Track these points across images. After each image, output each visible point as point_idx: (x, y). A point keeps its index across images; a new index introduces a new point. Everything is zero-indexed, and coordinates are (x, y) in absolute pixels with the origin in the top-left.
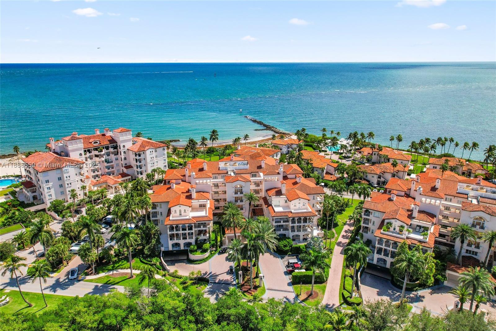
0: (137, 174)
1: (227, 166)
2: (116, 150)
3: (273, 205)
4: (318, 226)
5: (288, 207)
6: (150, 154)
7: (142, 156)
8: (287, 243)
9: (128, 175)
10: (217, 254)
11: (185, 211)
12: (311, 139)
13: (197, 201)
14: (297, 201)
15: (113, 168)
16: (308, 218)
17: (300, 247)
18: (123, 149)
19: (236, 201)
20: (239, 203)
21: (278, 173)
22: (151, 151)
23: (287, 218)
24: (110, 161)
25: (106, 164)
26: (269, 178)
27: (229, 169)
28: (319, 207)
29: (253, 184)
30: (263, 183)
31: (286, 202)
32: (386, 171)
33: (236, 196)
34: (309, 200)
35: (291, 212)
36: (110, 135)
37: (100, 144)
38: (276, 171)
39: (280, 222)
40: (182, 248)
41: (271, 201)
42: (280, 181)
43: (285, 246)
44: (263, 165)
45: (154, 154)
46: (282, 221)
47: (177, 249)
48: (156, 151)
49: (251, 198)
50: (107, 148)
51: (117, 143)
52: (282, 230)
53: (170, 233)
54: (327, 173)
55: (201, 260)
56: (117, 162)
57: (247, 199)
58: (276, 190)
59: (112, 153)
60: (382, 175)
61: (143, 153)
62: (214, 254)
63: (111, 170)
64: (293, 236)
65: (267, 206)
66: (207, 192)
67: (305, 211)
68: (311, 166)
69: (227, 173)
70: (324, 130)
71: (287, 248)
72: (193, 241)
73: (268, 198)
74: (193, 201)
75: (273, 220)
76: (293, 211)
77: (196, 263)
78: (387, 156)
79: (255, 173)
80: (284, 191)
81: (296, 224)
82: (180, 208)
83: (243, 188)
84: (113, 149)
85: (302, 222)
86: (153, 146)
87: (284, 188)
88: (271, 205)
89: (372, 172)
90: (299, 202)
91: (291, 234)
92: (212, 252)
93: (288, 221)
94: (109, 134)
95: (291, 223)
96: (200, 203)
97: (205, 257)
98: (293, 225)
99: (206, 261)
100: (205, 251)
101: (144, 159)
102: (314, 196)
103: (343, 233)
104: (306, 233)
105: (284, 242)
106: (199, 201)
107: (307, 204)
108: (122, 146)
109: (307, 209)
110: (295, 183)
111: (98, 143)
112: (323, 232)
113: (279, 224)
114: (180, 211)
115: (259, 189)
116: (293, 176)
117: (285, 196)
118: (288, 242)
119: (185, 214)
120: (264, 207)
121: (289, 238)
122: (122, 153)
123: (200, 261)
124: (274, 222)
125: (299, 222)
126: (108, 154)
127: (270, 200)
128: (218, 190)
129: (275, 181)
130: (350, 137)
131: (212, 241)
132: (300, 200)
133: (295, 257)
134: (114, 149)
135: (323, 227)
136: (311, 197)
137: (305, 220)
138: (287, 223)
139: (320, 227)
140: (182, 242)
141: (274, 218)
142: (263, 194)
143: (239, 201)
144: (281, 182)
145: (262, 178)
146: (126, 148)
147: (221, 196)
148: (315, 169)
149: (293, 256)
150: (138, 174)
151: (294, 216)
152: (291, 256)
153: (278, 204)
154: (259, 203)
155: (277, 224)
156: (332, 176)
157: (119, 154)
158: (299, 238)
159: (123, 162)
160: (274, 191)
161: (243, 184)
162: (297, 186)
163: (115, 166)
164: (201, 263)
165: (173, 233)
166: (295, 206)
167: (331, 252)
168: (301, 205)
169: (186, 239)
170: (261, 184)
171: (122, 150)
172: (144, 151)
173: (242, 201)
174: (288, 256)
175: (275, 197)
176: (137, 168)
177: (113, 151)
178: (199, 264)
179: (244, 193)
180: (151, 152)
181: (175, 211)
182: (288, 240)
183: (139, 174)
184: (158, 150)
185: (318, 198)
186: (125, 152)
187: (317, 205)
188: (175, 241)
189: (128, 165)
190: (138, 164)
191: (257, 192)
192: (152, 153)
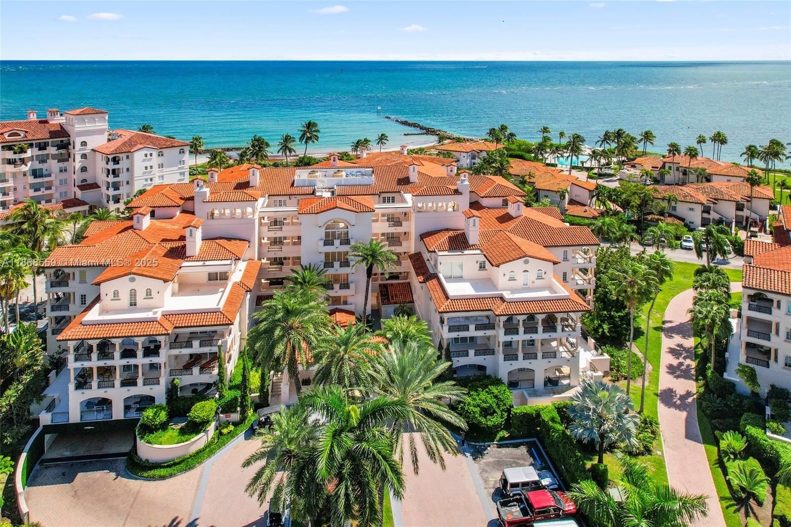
0: (106, 201)
1: (316, 177)
2: (63, 151)
3: (441, 276)
4: (585, 336)
5: (490, 283)
6: (144, 160)
7: (123, 164)
8: (492, 401)
9: (83, 203)
10: (242, 436)
11: (149, 293)
12: (520, 146)
13: (201, 263)
14: (518, 266)
15: (49, 188)
16: (559, 316)
17: (538, 415)
18: (80, 150)
19: (328, 264)
20: (337, 269)
21: (457, 192)
22: (148, 153)
23: (488, 317)
24: (45, 172)
25: (31, 180)
26: (430, 203)
27: (319, 185)
28: (580, 280)
29: (382, 221)
30: (413, 216)
31: (482, 267)
32: (720, 197)
33: (329, 249)
34: (555, 263)
35: (502, 299)
36: (61, 122)
37: (26, 137)
38: (450, 187)
39: (467, 328)
40: (118, 413)
41: (436, 265)
42: (462, 209)
43: (487, 412)
44: (414, 177)
45: (155, 160)
46: (472, 327)
47: (99, 417)
48: (161, 154)
49: (371, 257)
50: (42, 147)
51: (69, 136)
52: (472, 352)
53: (79, 365)
54: (572, 202)
55: (175, 464)
56: (63, 176)
57: (360, 258)
58: (451, 233)
59: (54, 157)
60: (712, 205)
61: (125, 157)
62: (231, 435)
63: (43, 192)
64: (510, 373)
65: (421, 279)
66: (240, 240)
67: (546, 294)
68: (531, 189)
69: (313, 193)
70: (545, 130)
71: (496, 420)
72: (159, 392)
73: (426, 256)
74: (185, 264)
75: (442, 322)
76: (507, 295)
77: (151, 473)
78: (704, 170)
79: (391, 195)
80: (473, 238)
81: (521, 337)
82: (132, 285)
83: (350, 230)
84: (56, 148)
85: (540, 328)
86: (154, 145)
87: (474, 228)
88: (435, 276)
89: (688, 199)
90: (526, 267)
91: (504, 368)
92: (225, 431)
93: (491, 326)
94: (57, 120)
95: (502, 331)
96: (213, 270)
97: (193, 450)
98: (508, 338)
99: (191, 468)
100: (196, 427)
101: (128, 170)
102: (565, 252)
103: (667, 359)
104: (554, 362)
105: (483, 395)
106: (207, 263)
107: (550, 274)
108: (78, 141)
109: (550, 288)
110: (506, 218)
111: (22, 135)
112: (606, 356)
113: (462, 334)
114: (133, 294)
115: (399, 233)
116: (499, 201)
117: (478, 252)
118: (496, 397)
119: (149, 302)
120: (415, 281)
121: (498, 382)
122: (78, 158)
123: (170, 466)
124: (446, 328)
125: (531, 328)
126: (43, 160)
127: (432, 263)
128: (279, 234)
129: (446, 211)
130: (605, 139)
131: (230, 388)
132: (526, 262)
133: (523, 450)
134: (58, 149)
135: (602, 341)
136: (557, 254)
137: (550, 324)
138: (489, 333)
139: (592, 341)
140: (118, 395)
141: (446, 316)
142: (410, 246)
143: (337, 264)
144: (464, 213)
145: (410, 205)
146: (90, 146)
147: (287, 251)
148: (542, 193)
149: (516, 446)
150: (108, 202)
151: (512, 310)
152: (507, 446)
153: (456, 272)
154: (395, 269)
155: (454, 335)
156: (587, 208)
157: (71, 160)
158: (533, 380)
159: (78, 177)
160: (444, 238)
161: (351, 217)
162: (512, 225)
163: (56, 183)
164: (171, 476)
165: (87, 364)
166: (512, 279)
167: (653, 432)
168: (532, 276)
169: (134, 384)
170: (407, 220)
171: (77, 151)
172: (129, 155)
173: (345, 263)
174: (500, 446)
175: (446, 253)
176: (108, 189)
177: (57, 152)
178: (162, 478)
179: (353, 243)
180: (146, 155)
181: (116, 294)
182: (494, 389)
183: (111, 202)
184: (165, 151)
185: (577, 256)
186: (84, 156)
187: (577, 277)
188: (95, 392)
189: (88, 182)
190: (111, 179)
191: (393, 239)
192: (149, 156)
